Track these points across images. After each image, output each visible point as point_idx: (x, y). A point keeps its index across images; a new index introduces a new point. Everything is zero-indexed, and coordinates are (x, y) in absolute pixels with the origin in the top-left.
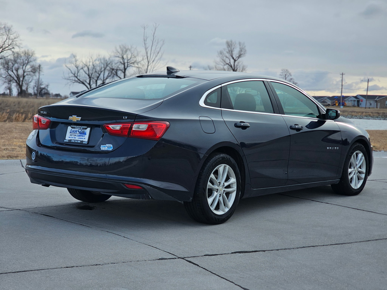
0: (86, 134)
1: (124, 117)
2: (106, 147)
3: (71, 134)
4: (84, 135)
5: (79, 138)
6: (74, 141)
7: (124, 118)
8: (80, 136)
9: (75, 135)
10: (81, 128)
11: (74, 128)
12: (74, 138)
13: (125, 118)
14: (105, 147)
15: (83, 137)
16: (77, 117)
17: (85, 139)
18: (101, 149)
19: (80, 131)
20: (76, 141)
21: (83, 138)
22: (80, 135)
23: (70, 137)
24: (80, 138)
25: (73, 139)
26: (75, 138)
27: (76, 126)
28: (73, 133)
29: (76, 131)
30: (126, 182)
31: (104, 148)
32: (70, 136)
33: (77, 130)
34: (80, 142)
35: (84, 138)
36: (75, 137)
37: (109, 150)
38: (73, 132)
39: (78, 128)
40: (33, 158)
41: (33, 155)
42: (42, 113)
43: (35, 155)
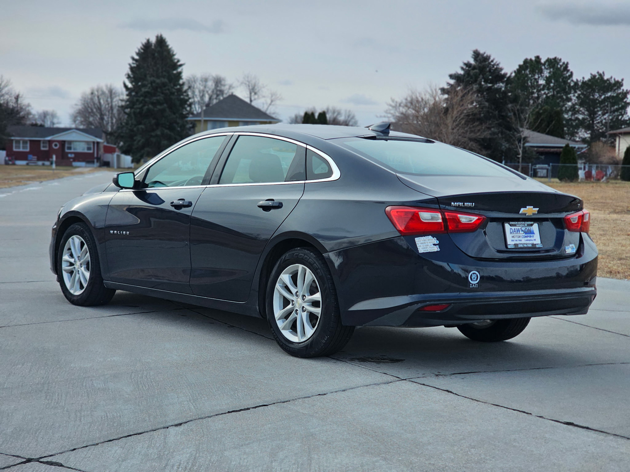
0: (534, 233)
3: (513, 235)
4: (532, 235)
6: (522, 246)
8: (527, 237)
9: (519, 237)
10: (524, 225)
11: (515, 225)
15: (531, 238)
17: (536, 240)
19: (524, 229)
20: (526, 246)
21: (532, 240)
22: (526, 235)
23: (513, 241)
24: (528, 240)
25: (518, 242)
27: (517, 223)
28: (515, 233)
29: (518, 230)
32: (513, 239)
33: (519, 228)
34: (530, 246)
36: (520, 239)
37: (573, 252)
38: (514, 231)
39: (521, 225)
40: (472, 280)
41: (471, 276)
42: (459, 205)
43: (477, 276)
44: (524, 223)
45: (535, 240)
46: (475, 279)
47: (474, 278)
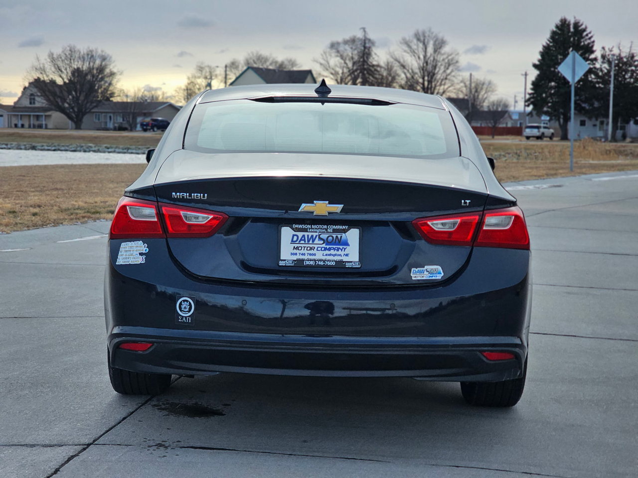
0: (347, 245)
1: (463, 201)
2: (425, 273)
3: (296, 246)
4: (341, 247)
5: (326, 255)
6: (312, 263)
7: (463, 204)
8: (329, 249)
9: (312, 249)
10: (326, 230)
11: (303, 230)
12: (310, 255)
13: (465, 203)
14: (421, 272)
15: (341, 252)
16: (329, 203)
17: (351, 255)
18: (413, 278)
19: (324, 236)
20: (321, 263)
21: (340, 255)
22: (328, 247)
23: (293, 254)
24: (330, 255)
25: (305, 257)
26: (315, 255)
27: (309, 226)
30: (486, 348)
31: (418, 275)
32: (295, 251)
34: (333, 264)
35: (346, 253)
36: (312, 252)
37: (433, 278)
38: (301, 240)
39: (318, 231)
40: (181, 311)
41: (181, 304)
42: (183, 197)
43: (190, 304)
44: (325, 227)
45: (347, 255)
46: (187, 310)
47: (185, 308)
